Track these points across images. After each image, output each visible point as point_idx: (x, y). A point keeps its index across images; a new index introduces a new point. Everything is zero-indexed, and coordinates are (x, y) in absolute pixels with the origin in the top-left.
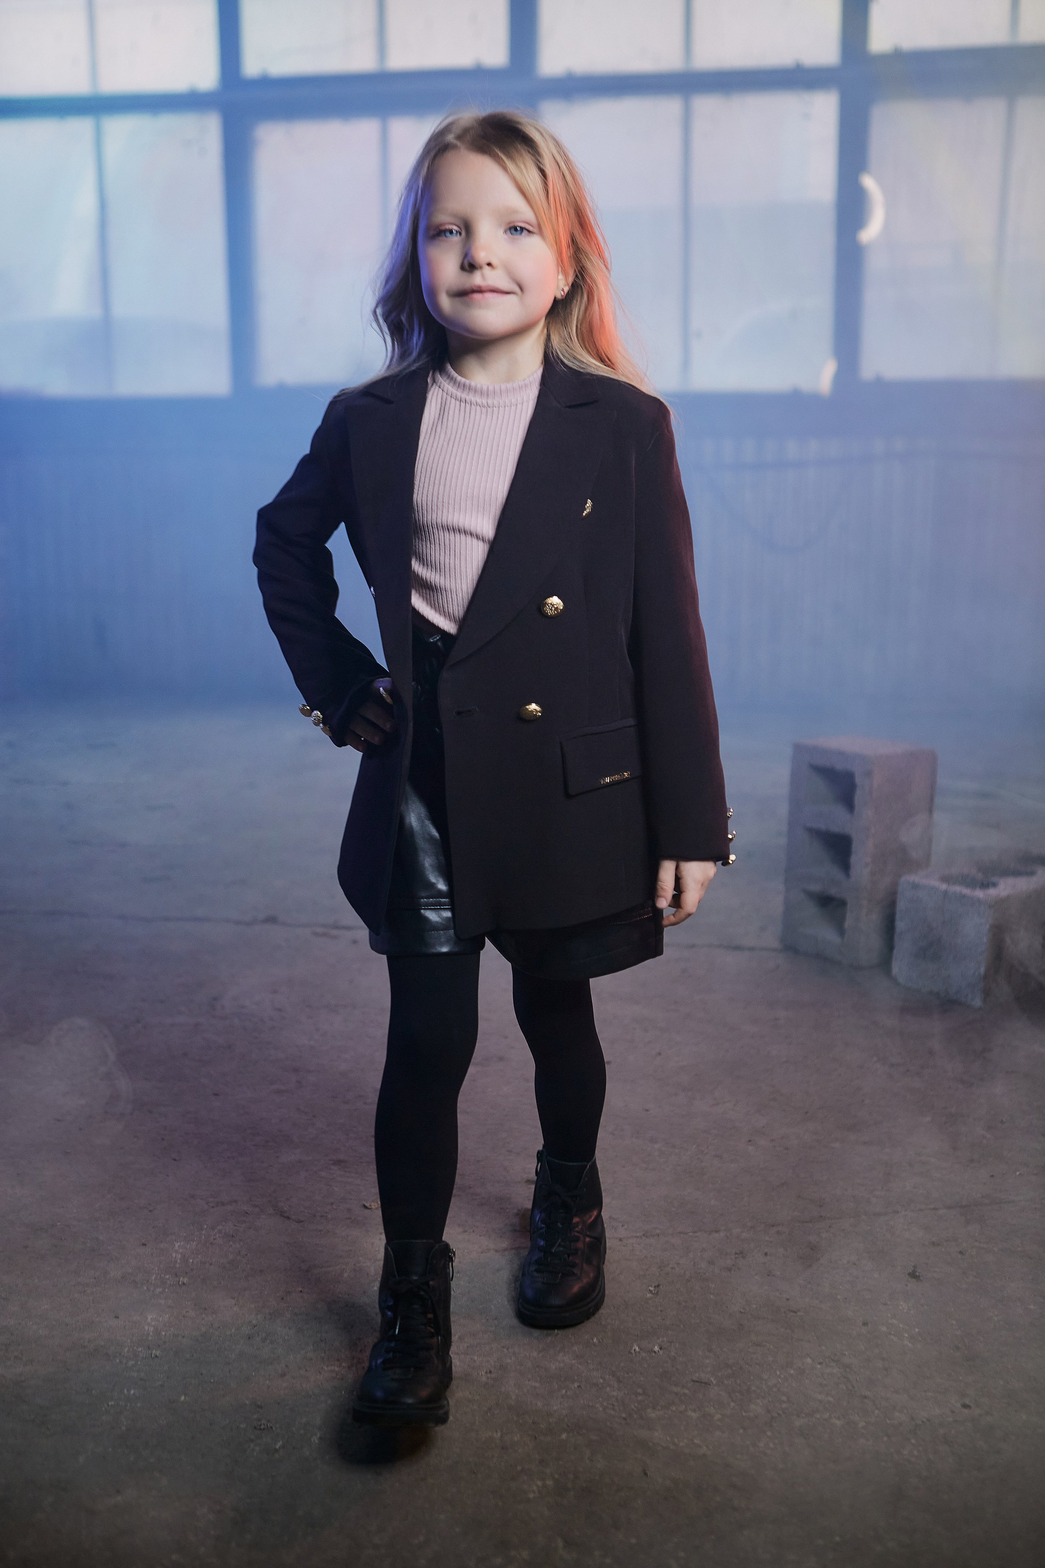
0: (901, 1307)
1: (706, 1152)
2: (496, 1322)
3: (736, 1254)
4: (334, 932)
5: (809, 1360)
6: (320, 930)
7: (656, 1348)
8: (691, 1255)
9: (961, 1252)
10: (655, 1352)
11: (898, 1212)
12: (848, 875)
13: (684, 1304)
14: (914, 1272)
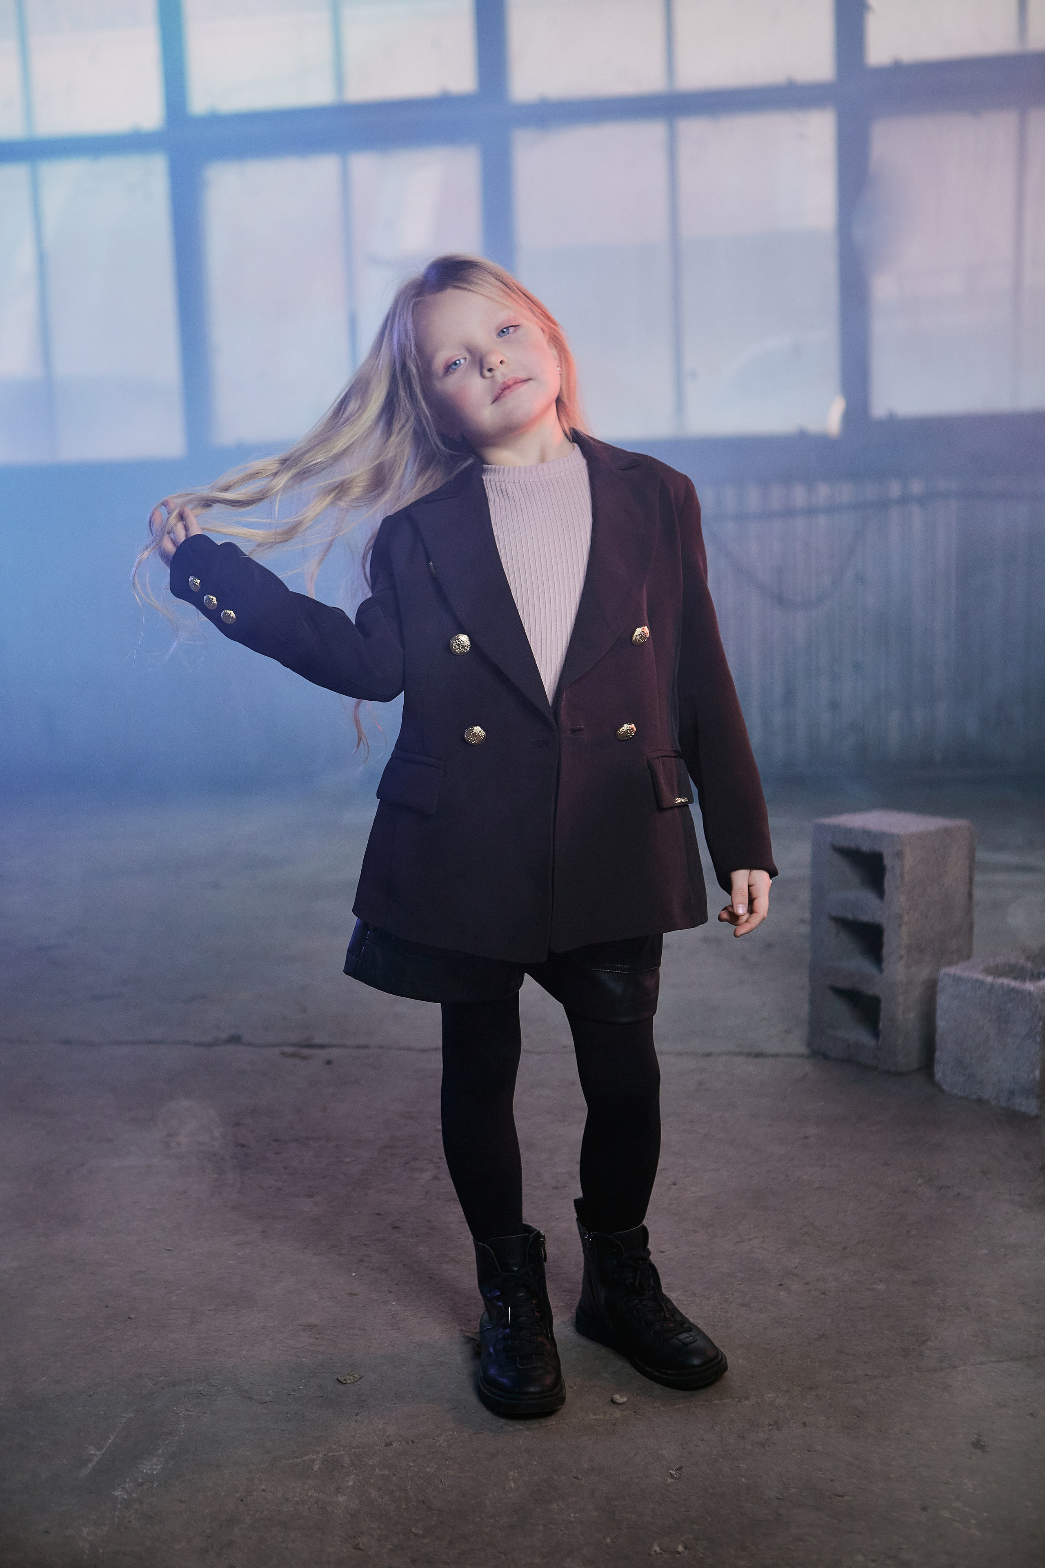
0: (965, 1487)
1: (731, 1299)
2: (492, 1521)
3: (770, 1425)
4: (306, 1052)
5: (860, 1558)
6: (290, 1050)
7: (680, 1548)
8: (718, 1428)
9: (1032, 1415)
10: (679, 1553)
11: (955, 1367)
12: (881, 970)
13: (711, 1490)
14: (978, 1440)
